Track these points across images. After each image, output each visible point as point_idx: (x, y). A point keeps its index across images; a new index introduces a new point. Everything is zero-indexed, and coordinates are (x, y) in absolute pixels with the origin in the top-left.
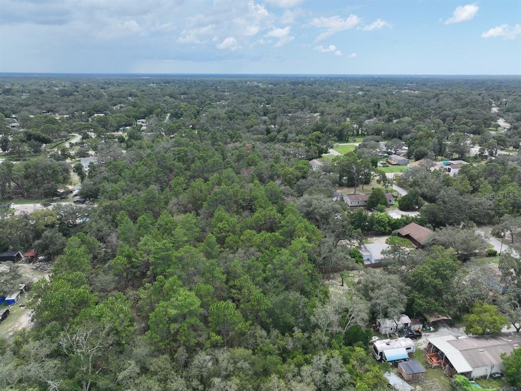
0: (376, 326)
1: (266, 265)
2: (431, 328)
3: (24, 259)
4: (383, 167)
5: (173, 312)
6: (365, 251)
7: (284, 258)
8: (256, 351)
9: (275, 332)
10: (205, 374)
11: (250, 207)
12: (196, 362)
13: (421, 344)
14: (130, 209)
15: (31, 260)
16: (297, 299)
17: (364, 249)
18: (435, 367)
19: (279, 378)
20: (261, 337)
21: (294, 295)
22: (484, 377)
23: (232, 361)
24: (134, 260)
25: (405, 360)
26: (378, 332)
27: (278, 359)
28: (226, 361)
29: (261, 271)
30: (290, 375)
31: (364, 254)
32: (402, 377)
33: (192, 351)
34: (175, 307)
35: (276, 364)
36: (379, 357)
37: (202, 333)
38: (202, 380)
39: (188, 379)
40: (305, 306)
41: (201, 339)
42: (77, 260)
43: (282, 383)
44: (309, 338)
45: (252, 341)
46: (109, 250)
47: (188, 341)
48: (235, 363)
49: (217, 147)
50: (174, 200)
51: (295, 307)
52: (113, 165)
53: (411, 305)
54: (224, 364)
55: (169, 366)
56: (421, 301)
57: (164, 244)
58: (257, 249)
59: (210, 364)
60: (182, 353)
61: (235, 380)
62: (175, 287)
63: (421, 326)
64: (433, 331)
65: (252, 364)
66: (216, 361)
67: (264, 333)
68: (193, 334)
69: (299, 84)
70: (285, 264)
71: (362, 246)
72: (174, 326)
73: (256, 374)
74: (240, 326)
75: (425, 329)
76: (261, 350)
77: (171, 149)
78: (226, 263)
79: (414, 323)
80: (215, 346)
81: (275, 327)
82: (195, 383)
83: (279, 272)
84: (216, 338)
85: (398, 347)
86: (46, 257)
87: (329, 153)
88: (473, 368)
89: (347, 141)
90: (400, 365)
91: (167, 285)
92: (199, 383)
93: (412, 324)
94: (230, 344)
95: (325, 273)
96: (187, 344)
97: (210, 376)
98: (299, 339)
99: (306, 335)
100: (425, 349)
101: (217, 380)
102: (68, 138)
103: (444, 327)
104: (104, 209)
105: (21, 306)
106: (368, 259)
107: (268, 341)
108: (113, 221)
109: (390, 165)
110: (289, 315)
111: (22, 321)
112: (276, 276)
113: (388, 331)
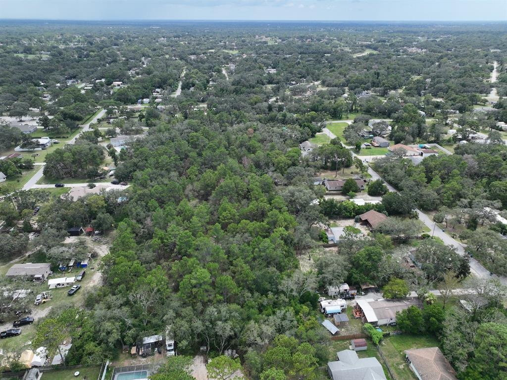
0: (326, 290)
1: (254, 248)
2: (363, 293)
3: (85, 232)
4: (366, 148)
5: (194, 282)
6: (331, 234)
7: (266, 245)
8: (244, 305)
9: (256, 294)
10: (213, 319)
11: (247, 196)
12: (208, 312)
13: (353, 303)
14: (157, 195)
15: (89, 234)
16: (273, 272)
17: (330, 232)
18: (357, 318)
19: (255, 323)
20: (248, 297)
21: (272, 269)
22: (386, 325)
23: (228, 312)
24: (165, 241)
25: (339, 313)
26: (326, 295)
27: (256, 311)
28: (225, 312)
29: (250, 253)
30: (262, 321)
31: (329, 236)
32: (334, 324)
33: (205, 305)
34: (195, 279)
35: (254, 314)
36: (323, 311)
37: (211, 293)
38: (211, 322)
39: (203, 321)
40: (278, 278)
41: (211, 298)
42: (128, 241)
43: (257, 325)
44: (277, 298)
45: (242, 299)
46: (146, 230)
47: (203, 299)
48: (231, 313)
49: (224, 128)
50: (190, 187)
51: (271, 278)
52: (140, 151)
53: (351, 277)
54: (224, 314)
55: (192, 313)
56: (357, 276)
57: (186, 233)
58: (250, 235)
59: (216, 313)
60: (199, 306)
61: (230, 323)
62: (195, 265)
63: (356, 291)
64: (364, 295)
65: (241, 314)
66: (219, 312)
67: (250, 295)
68: (206, 294)
69: (307, 38)
70: (267, 248)
71: (329, 229)
72: (194, 290)
73: (243, 319)
74: (234, 291)
75: (359, 293)
76: (247, 305)
77: (186, 131)
78: (228, 244)
79: (351, 289)
80: (219, 302)
81: (257, 291)
82: (207, 323)
83: (263, 254)
84: (220, 297)
85: (335, 305)
86: (100, 232)
87: (322, 132)
88: (378, 319)
89: (340, 118)
90: (334, 316)
91: (189, 263)
92: (210, 323)
93: (349, 290)
94: (228, 301)
95: (299, 249)
96: (202, 301)
97: (216, 320)
98: (271, 299)
99: (276, 296)
100: (355, 306)
101: (219, 323)
102: (94, 112)
103: (372, 292)
104: (139, 196)
105: (91, 269)
106: (332, 240)
107: (251, 299)
108: (146, 206)
109: (372, 147)
110: (266, 283)
111: (94, 279)
112: (260, 256)
113: (333, 294)
